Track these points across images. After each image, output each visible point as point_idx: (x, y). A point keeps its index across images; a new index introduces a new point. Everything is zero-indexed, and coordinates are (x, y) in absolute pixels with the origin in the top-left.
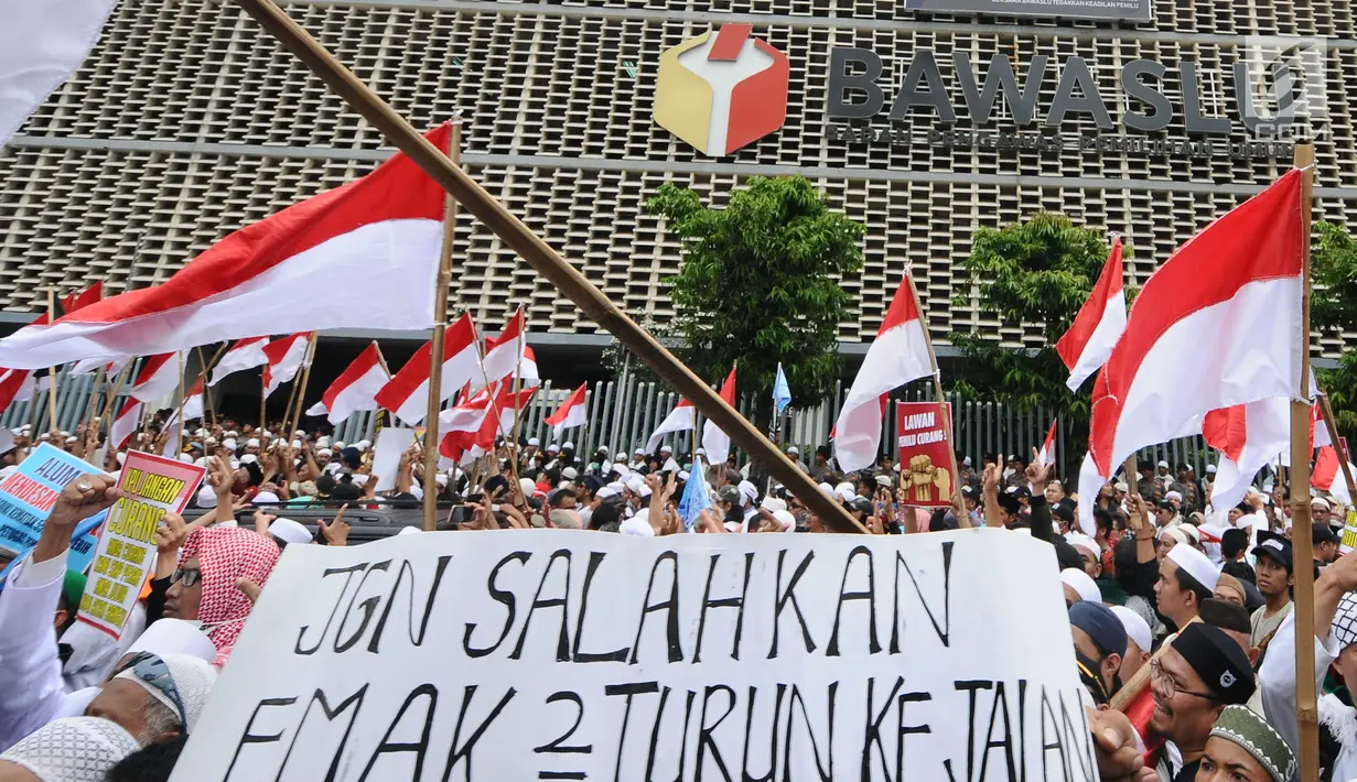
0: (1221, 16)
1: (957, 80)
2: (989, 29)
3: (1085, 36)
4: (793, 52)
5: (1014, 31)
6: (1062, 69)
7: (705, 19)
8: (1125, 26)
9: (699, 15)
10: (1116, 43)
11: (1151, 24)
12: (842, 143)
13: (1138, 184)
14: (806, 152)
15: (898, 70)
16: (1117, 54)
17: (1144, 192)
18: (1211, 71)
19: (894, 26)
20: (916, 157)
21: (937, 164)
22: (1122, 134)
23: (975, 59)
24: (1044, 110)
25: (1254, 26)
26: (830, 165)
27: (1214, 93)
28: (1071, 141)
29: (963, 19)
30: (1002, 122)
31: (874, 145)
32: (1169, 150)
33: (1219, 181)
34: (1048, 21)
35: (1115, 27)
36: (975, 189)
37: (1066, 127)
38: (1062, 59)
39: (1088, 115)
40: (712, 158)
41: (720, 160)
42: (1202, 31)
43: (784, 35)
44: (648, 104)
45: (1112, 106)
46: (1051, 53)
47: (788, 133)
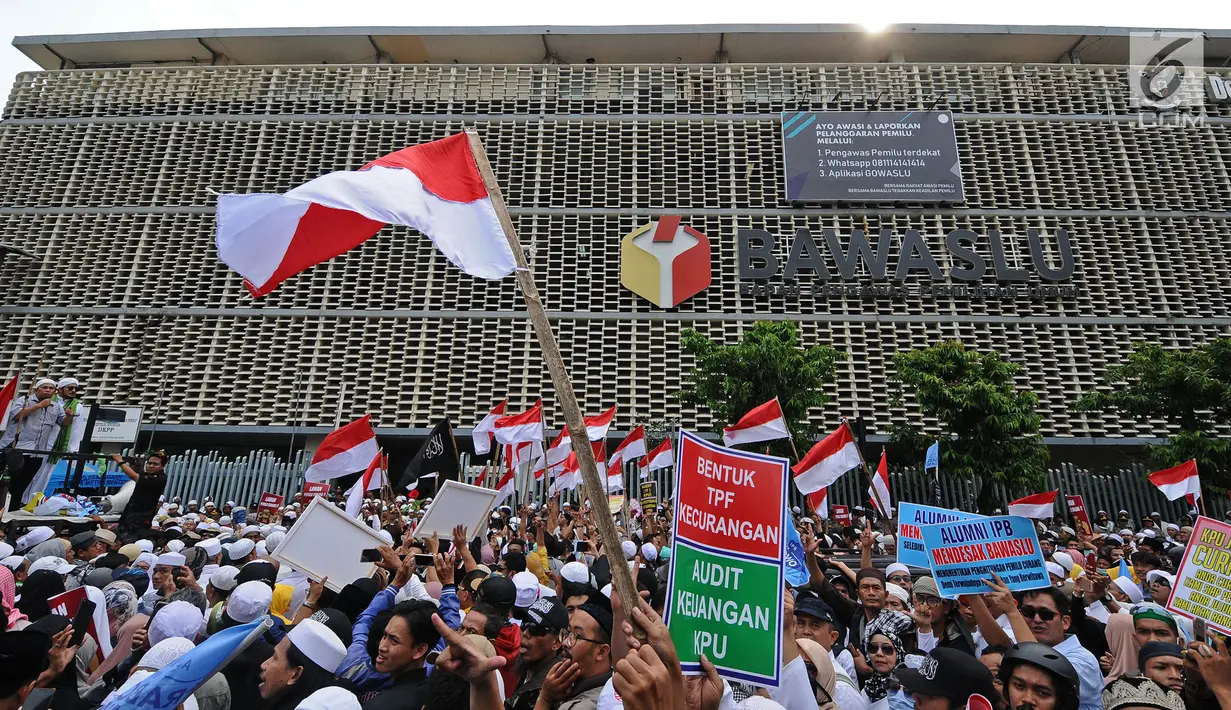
0: (1013, 196)
1: (827, 248)
2: (846, 212)
3: (915, 215)
4: (710, 234)
5: (863, 212)
6: (902, 238)
7: (645, 213)
8: (944, 205)
9: (641, 211)
10: (938, 218)
11: (963, 204)
12: (751, 296)
13: (963, 318)
14: (727, 303)
15: (784, 242)
16: (939, 226)
17: (968, 324)
18: (1010, 236)
19: (778, 213)
20: (803, 304)
21: (819, 309)
22: (949, 283)
23: (838, 234)
24: (892, 268)
25: (1038, 202)
26: (744, 311)
27: (1014, 252)
28: (914, 289)
29: (826, 206)
30: (861, 277)
31: (773, 296)
32: (986, 293)
33: (1023, 315)
34: (888, 204)
35: (936, 207)
36: (846, 325)
37: (910, 280)
38: (901, 232)
39: (925, 271)
40: (662, 309)
41: (668, 310)
42: (1000, 207)
43: (702, 222)
44: (615, 274)
45: (940, 263)
46: (891, 227)
47: (712, 290)
